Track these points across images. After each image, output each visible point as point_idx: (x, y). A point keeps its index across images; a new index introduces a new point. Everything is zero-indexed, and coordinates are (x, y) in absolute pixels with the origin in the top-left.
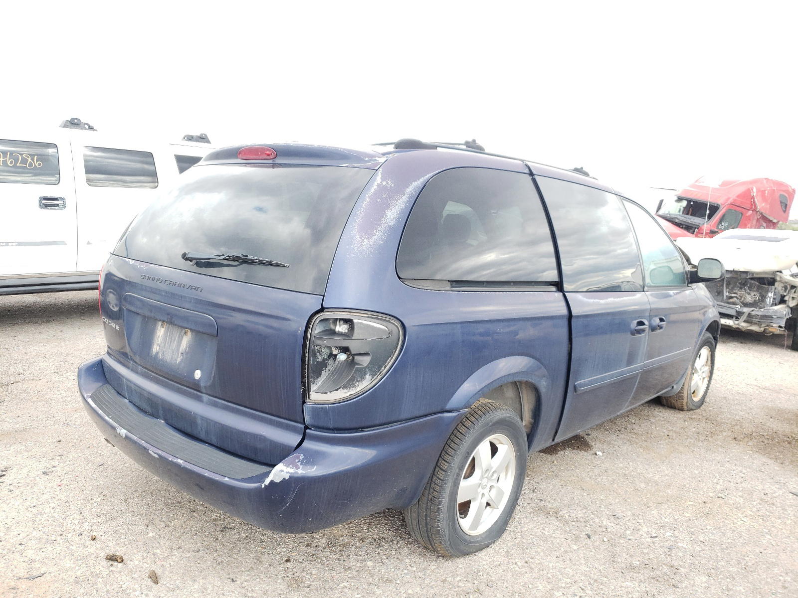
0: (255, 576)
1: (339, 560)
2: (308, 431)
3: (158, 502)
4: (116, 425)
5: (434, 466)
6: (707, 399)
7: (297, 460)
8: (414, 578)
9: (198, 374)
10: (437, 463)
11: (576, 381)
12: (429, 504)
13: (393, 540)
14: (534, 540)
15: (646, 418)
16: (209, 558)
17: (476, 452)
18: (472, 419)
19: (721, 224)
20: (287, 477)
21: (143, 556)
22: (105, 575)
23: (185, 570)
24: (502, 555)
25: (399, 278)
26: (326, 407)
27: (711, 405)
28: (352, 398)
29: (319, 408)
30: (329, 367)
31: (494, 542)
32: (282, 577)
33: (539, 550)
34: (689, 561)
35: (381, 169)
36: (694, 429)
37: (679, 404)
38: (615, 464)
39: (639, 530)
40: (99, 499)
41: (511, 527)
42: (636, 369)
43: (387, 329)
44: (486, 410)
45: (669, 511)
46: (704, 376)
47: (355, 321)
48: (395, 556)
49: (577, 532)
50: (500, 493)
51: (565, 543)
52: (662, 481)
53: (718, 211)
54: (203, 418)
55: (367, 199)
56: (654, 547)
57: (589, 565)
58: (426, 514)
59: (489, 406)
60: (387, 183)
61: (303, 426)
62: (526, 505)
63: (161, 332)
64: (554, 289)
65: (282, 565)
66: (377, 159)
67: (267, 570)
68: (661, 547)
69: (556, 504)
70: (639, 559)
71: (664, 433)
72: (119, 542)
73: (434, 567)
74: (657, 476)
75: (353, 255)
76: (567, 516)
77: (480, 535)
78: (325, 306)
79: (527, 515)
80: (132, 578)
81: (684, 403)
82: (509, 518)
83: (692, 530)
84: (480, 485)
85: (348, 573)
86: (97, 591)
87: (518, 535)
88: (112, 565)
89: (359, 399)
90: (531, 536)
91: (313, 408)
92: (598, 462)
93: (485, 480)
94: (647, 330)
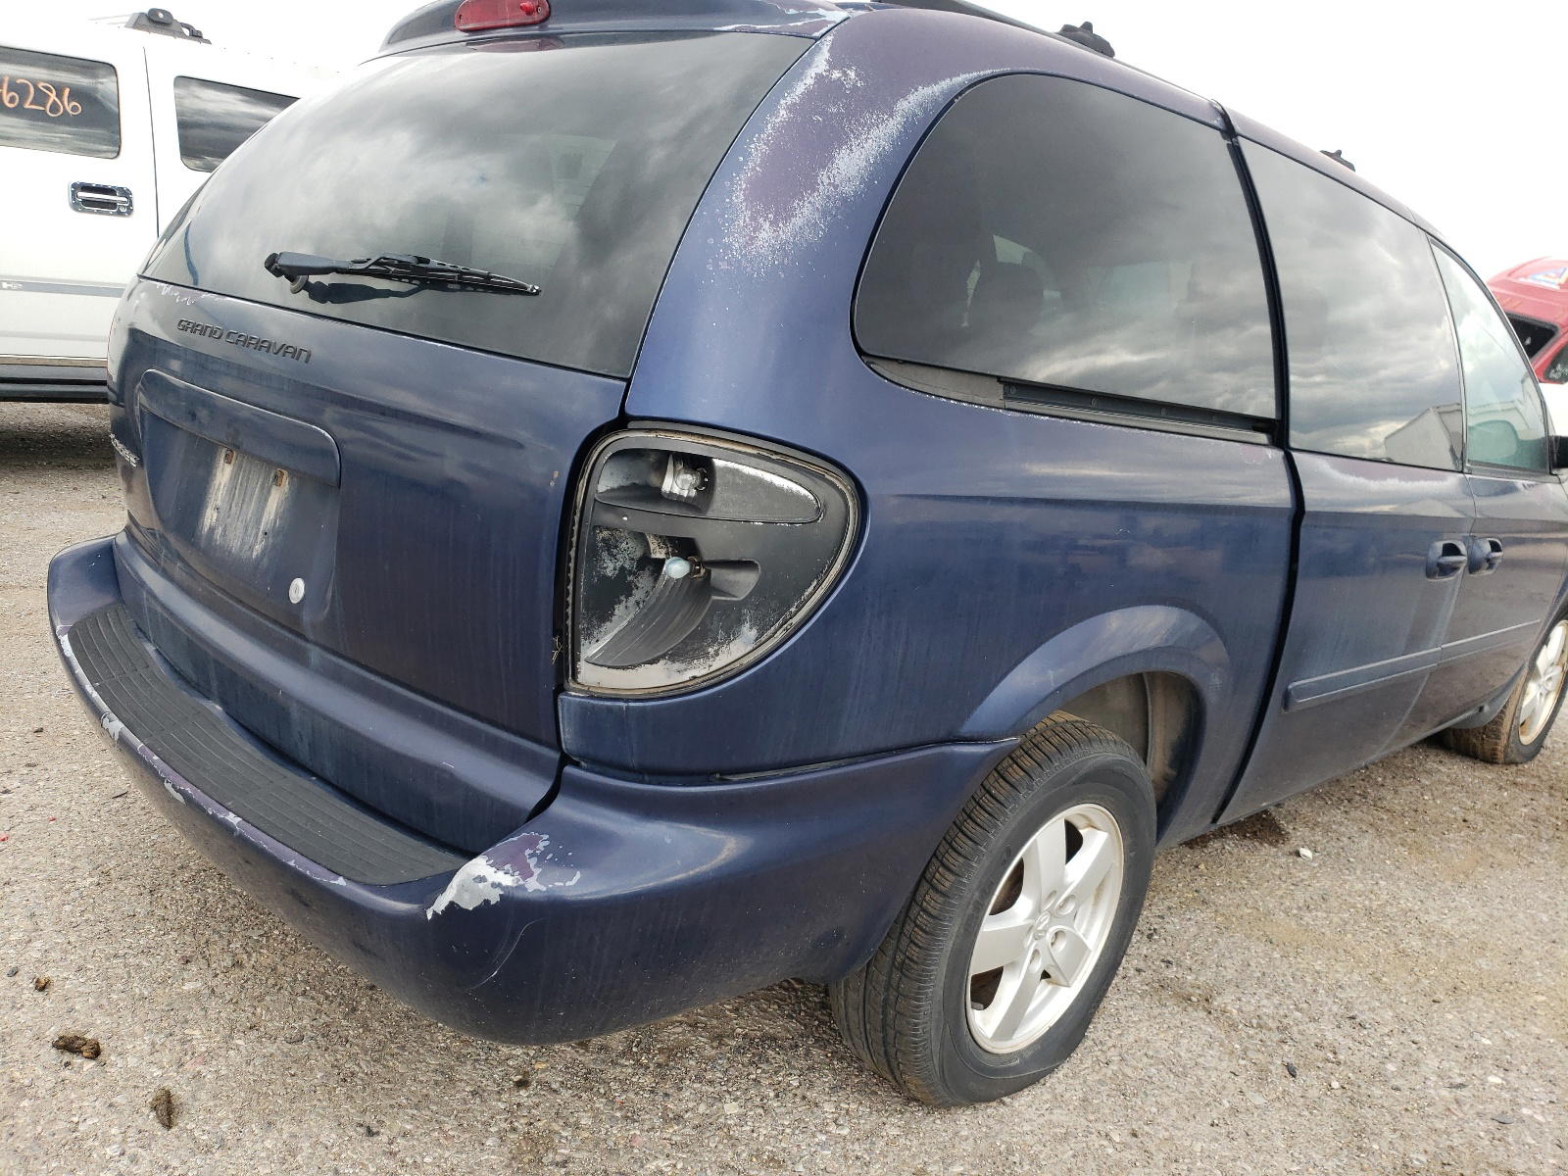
0: (430, 1121)
1: (652, 1092)
2: (569, 769)
3: (232, 901)
4: (104, 707)
5: (917, 879)
6: (1548, 742)
7: (528, 852)
8: (841, 1160)
9: (298, 589)
10: (924, 872)
11: (1290, 681)
12: (896, 975)
13: (797, 1046)
14: (1153, 1070)
15: (1408, 775)
16: (321, 1061)
17: (1030, 847)
18: (1027, 762)
19: (1554, 367)
20: (494, 897)
21: (153, 1044)
22: (42, 1093)
23: (255, 1092)
24: (1071, 1107)
25: (861, 352)
26: (621, 708)
27: (1557, 755)
28: (698, 687)
29: (601, 707)
30: (638, 595)
31: (1052, 1071)
32: (499, 1132)
33: (1165, 1100)
34: (1552, 1161)
35: (829, 38)
36: (1525, 810)
37: (1487, 747)
38: (1345, 882)
39: (1417, 1063)
40: (90, 880)
41: (1096, 1031)
42: (1424, 660)
43: (811, 497)
44: (1066, 740)
45: (1489, 1017)
46: (1549, 688)
47: (718, 463)
48: (798, 1092)
49: (1260, 1056)
50: (1079, 949)
51: (1230, 1085)
52: (1462, 936)
53: (1552, 340)
54: (303, 705)
55: (783, 112)
56: (1461, 1115)
57: (1296, 1155)
58: (886, 1000)
59: (1073, 731)
60: (845, 74)
61: (556, 756)
62: (1132, 972)
63: (224, 474)
64: (1263, 438)
65: (504, 1097)
66: (821, 11)
67: (464, 1107)
68: (1479, 1115)
69: (1206, 976)
70: (1423, 1146)
71: (1454, 813)
72: (104, 1002)
73: (895, 1132)
74: (1449, 922)
75: (724, 266)
76: (1235, 1011)
77: (1019, 1053)
78: (630, 410)
79: (1136, 999)
80: (110, 1106)
81: (1499, 748)
82: (1093, 1010)
83: (1552, 1072)
84: (1031, 928)
85: (671, 1131)
86: (12, 1135)
87: (1113, 1054)
88: (67, 1064)
89: (719, 692)
90: (1145, 1060)
91: (583, 707)
92: (1304, 875)
93: (1045, 919)
94: (1462, 567)
